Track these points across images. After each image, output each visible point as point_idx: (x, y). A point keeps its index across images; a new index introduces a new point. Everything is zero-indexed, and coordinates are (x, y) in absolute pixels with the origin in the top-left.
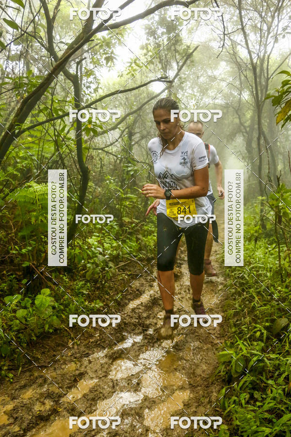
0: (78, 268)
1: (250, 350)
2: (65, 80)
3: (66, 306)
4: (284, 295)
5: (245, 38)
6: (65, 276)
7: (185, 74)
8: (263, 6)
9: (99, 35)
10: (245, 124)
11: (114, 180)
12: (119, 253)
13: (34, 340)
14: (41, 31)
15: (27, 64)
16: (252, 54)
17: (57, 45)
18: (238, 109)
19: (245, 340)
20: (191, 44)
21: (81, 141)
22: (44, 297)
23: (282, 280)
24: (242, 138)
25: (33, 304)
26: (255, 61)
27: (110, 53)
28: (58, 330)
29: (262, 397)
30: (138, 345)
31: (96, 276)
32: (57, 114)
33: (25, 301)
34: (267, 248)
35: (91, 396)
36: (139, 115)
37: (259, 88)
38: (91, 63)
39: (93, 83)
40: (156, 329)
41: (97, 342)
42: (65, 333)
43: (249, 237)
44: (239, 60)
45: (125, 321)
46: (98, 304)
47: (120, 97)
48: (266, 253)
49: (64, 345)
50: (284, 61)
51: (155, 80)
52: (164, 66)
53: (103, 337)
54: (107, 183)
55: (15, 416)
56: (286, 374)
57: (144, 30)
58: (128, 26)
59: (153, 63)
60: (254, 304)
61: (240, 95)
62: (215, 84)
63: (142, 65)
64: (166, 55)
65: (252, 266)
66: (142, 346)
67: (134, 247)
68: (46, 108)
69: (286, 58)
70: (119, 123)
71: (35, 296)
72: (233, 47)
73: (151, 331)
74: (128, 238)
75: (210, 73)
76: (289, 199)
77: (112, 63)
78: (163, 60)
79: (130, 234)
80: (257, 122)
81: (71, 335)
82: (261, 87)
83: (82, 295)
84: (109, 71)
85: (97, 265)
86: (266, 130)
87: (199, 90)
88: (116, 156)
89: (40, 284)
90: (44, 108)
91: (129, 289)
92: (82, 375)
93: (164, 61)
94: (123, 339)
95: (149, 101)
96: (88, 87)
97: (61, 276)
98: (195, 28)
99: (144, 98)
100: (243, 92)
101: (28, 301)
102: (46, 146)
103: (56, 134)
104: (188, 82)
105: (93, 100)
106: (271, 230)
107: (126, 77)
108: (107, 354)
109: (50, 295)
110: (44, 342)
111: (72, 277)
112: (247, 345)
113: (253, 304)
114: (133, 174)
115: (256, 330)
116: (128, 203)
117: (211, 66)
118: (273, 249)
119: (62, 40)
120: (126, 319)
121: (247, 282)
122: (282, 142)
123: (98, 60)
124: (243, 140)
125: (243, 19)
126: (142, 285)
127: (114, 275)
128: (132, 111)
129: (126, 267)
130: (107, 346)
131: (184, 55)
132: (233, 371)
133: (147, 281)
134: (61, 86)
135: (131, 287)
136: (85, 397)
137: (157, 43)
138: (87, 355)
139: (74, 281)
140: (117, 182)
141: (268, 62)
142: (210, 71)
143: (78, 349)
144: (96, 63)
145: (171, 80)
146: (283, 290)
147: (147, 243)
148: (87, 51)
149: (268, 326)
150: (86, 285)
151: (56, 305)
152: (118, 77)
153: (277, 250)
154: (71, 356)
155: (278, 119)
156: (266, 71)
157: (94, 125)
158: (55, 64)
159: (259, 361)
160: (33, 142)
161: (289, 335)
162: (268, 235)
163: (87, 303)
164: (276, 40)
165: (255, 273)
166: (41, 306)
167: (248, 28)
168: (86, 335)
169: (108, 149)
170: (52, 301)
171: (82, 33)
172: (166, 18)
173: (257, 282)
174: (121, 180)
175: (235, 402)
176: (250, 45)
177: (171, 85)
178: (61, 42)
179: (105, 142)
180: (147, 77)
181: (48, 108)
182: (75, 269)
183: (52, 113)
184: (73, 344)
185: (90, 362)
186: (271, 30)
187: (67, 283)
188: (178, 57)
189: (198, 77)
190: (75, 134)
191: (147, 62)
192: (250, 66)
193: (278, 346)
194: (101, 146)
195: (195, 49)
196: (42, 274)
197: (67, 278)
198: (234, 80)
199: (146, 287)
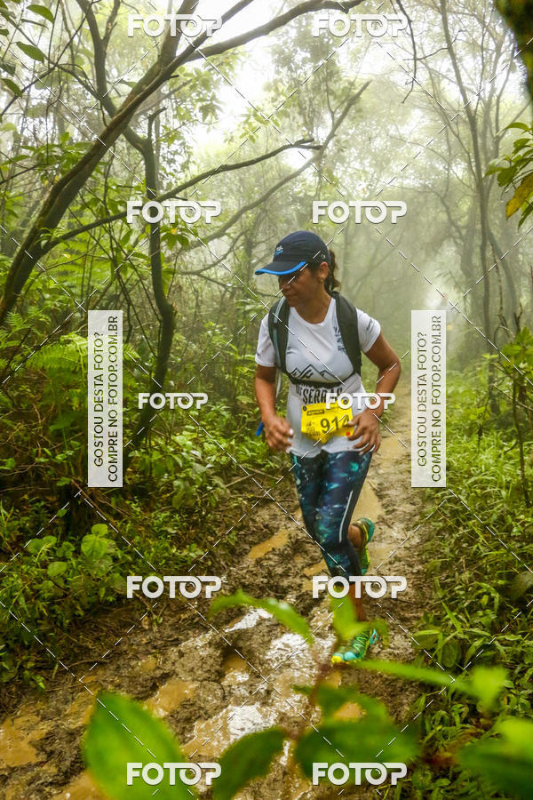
0: (158, 489)
1: (471, 627)
2: (128, 149)
4: (531, 530)
5: (455, 65)
6: (135, 503)
7: (347, 134)
9: (190, 67)
10: (459, 223)
11: (221, 329)
12: (232, 461)
13: (79, 616)
14: (83, 63)
15: (60, 122)
16: (468, 93)
17: (113, 87)
18: (445, 195)
19: (461, 611)
20: (356, 79)
21: (160, 258)
22: (98, 539)
23: (528, 503)
24: (454, 249)
25: (77, 553)
26: (473, 106)
27: (209, 98)
28: (123, 598)
30: (267, 623)
31: (191, 502)
32: (116, 210)
33: (63, 547)
34: (501, 448)
35: (184, 714)
36: (265, 211)
37: (482, 156)
38: (175, 117)
39: (180, 154)
40: (300, 596)
41: (193, 619)
42: (136, 603)
43: (467, 427)
45: (243, 580)
46: (194, 552)
47: (230, 179)
48: (500, 456)
50: (528, 105)
51: (290, 146)
52: (308, 120)
53: (204, 610)
54: (208, 336)
55: (48, 749)
57: (270, 56)
58: (240, 48)
59: (289, 117)
60: (478, 548)
61: (448, 170)
62: (402, 150)
64: (311, 100)
65: (473, 479)
66: (274, 625)
67: (259, 449)
68: (96, 201)
70: (229, 225)
71: (81, 539)
72: (433, 82)
73: (290, 599)
74: (247, 433)
75: (391, 132)
77: (214, 117)
78: (306, 109)
79: (252, 425)
80: (480, 219)
81: (147, 607)
82: (486, 153)
83: (166, 537)
84: (208, 130)
85: (192, 482)
86: (498, 232)
87: (374, 162)
88: (224, 286)
89: (89, 517)
90: (92, 199)
91: (251, 523)
92: (166, 677)
93: (307, 111)
94: (240, 613)
95: (281, 184)
96: (171, 161)
97: (128, 502)
98: (363, 49)
99: (274, 179)
100: (453, 165)
101: (68, 548)
102: (96, 269)
103: (115, 246)
104: (353, 149)
105: (179, 184)
106: (509, 414)
107: (238, 142)
108: (212, 640)
109: (108, 536)
110: (99, 620)
111: (147, 504)
112: (464, 620)
113: (475, 547)
114: (253, 317)
115: (480, 592)
116: (246, 369)
117: (394, 117)
118: (512, 449)
119: (123, 78)
120: (245, 578)
121: (465, 510)
122: (527, 255)
123: (188, 111)
124: (456, 252)
126: (274, 517)
127: (223, 500)
128: (251, 202)
129: (245, 486)
130: (211, 627)
131: (344, 98)
134: (122, 161)
135: (254, 521)
136: (172, 716)
137: (294, 79)
138: (177, 642)
139: (151, 512)
140: (227, 333)
141: (498, 109)
142: (394, 127)
143: (159, 632)
144: (184, 118)
145: (320, 144)
146: (529, 519)
148: (168, 96)
149: (501, 585)
150: (172, 517)
151: (119, 554)
152: (225, 141)
153: (519, 450)
154: (147, 644)
156: (494, 125)
157: (181, 230)
158: (109, 120)
159: (485, 647)
160: (73, 263)
162: (503, 425)
163: (174, 550)
164: (512, 68)
165: (479, 491)
166: (92, 555)
167: (460, 45)
168: (174, 608)
169: (210, 273)
170: (111, 546)
171: (157, 63)
172: (309, 32)
173: (482, 509)
174: (233, 329)
175: (442, 721)
176: (464, 79)
177: (321, 153)
178: (122, 81)
179: (203, 260)
180: (277, 140)
181: (99, 200)
182: (152, 490)
183: (106, 208)
184: (151, 624)
185: (181, 655)
186: (503, 49)
187: (138, 516)
188: (333, 103)
189: (370, 139)
190: (147, 246)
191: (277, 113)
192: (464, 116)
193: (520, 621)
194: (197, 268)
195: (364, 88)
196: (94, 500)
197: (137, 507)
198: (438, 142)
199: (281, 520)
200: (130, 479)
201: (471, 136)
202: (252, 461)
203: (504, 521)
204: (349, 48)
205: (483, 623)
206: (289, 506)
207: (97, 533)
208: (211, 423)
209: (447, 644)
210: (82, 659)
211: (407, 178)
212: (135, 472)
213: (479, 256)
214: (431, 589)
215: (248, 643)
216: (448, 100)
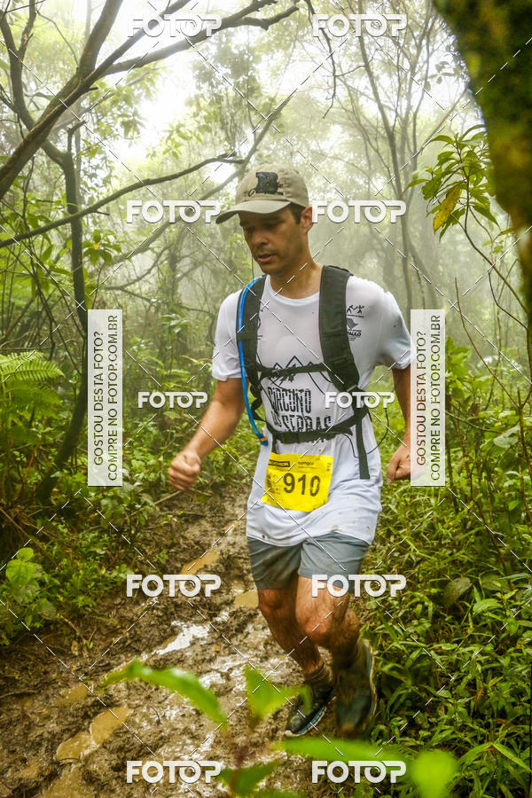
0: (86, 508)
2: (48, 163)
3: (65, 579)
5: (372, 83)
6: (62, 524)
7: (269, 149)
9: (110, 81)
10: (381, 236)
11: (146, 344)
12: (160, 477)
13: (5, 645)
16: (386, 110)
17: (31, 101)
19: (396, 621)
20: (276, 94)
21: (83, 273)
22: (23, 563)
23: (457, 510)
24: (376, 261)
25: (2, 579)
26: (391, 123)
27: (129, 114)
28: (51, 624)
29: (429, 722)
30: (202, 643)
31: (120, 522)
32: (35, 225)
35: (117, 743)
36: (188, 225)
37: (400, 168)
38: (96, 131)
39: (101, 168)
40: (234, 613)
41: (125, 642)
42: (65, 629)
44: (363, 122)
45: (176, 600)
46: (125, 573)
47: (153, 193)
49: (64, 653)
50: (443, 121)
51: (213, 160)
52: (230, 135)
54: (134, 351)
56: (470, 677)
57: (191, 71)
58: (161, 63)
59: (209, 130)
60: (409, 557)
61: (369, 184)
62: (322, 165)
63: (189, 135)
64: (232, 115)
66: (209, 644)
68: (15, 215)
69: (446, 117)
70: (152, 240)
71: (6, 563)
72: (352, 99)
73: (224, 616)
75: (313, 146)
76: (462, 365)
77: (136, 133)
78: (227, 123)
79: (180, 440)
80: (401, 232)
81: (75, 632)
82: (404, 169)
83: (94, 558)
84: (130, 145)
85: (120, 501)
86: (418, 244)
88: (149, 301)
89: (14, 540)
90: (11, 214)
91: (181, 541)
92: (98, 707)
93: (229, 126)
94: (174, 633)
95: (205, 198)
96: (94, 175)
97: (54, 524)
98: (283, 66)
99: (197, 193)
100: (373, 179)
102: (17, 285)
103: (35, 262)
105: (101, 199)
107: (160, 157)
109: (34, 560)
110: (26, 648)
111: (75, 525)
112: (399, 630)
113: (406, 556)
114: (179, 333)
115: (414, 601)
116: (172, 385)
117: (314, 133)
119: (41, 91)
121: (396, 518)
122: (447, 266)
123: (109, 126)
124: (378, 263)
127: (152, 518)
129: (175, 502)
130: (144, 649)
131: (264, 114)
133: (214, 526)
134: (41, 174)
135: (185, 538)
136: (105, 747)
137: (215, 95)
138: (108, 668)
139: (79, 532)
140: (152, 348)
141: (415, 125)
142: (314, 143)
143: (90, 657)
144: (106, 133)
145: (243, 158)
147: (212, 457)
148: (89, 110)
149: (434, 594)
150: (101, 538)
151: (46, 578)
152: (147, 157)
154: (77, 670)
155: (436, 223)
156: (411, 141)
157: (104, 245)
158: (27, 133)
159: (421, 657)
161: (471, 609)
163: (103, 572)
164: (427, 86)
165: (408, 499)
166: (17, 581)
167: (375, 65)
168: (104, 631)
169: (134, 288)
170: (37, 570)
171: (75, 76)
172: (230, 49)
173: (412, 517)
174: (159, 344)
175: (381, 735)
176: (382, 96)
177: (245, 167)
178: (39, 95)
179: (127, 275)
180: (200, 155)
181: (18, 215)
182: (80, 510)
183: (25, 223)
184: (81, 649)
186: (417, 70)
187: (64, 537)
188: (254, 118)
189: (292, 154)
190: (70, 261)
191: (199, 128)
192: (383, 132)
193: (454, 629)
194: (121, 283)
195: (284, 104)
196: (18, 523)
197: (64, 528)
198: (357, 157)
199: (212, 536)
200: (56, 500)
201: (390, 151)
203: (434, 529)
204: (269, 65)
205: (417, 631)
206: (220, 522)
207: (23, 558)
208: (139, 439)
210: (9, 692)
211: (328, 192)
212: (60, 492)
213: (402, 268)
216: (366, 116)
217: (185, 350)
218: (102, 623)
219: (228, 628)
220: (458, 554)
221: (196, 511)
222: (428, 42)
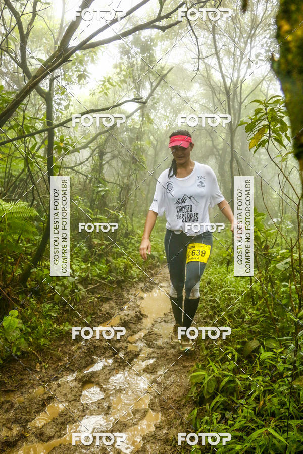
0: (46, 290)
1: (222, 371)
3: (34, 329)
4: (255, 318)
5: (219, 62)
6: (33, 298)
7: (158, 95)
8: (236, 32)
10: (218, 147)
11: (83, 200)
12: (88, 275)
16: (226, 77)
17: (29, 61)
18: (211, 132)
19: (217, 362)
20: (165, 64)
21: (52, 160)
22: (12, 318)
23: (253, 303)
24: (214, 161)
26: (228, 84)
27: (81, 70)
28: (25, 353)
29: (233, 417)
30: (108, 368)
31: (65, 299)
32: (28, 131)
35: (61, 420)
36: (110, 134)
37: (232, 112)
39: (64, 100)
40: (127, 353)
41: (66, 366)
42: (33, 356)
43: (220, 260)
44: (211, 83)
45: (94, 344)
46: (67, 327)
49: (33, 369)
50: (257, 86)
51: (129, 101)
52: (137, 86)
53: (72, 360)
56: (257, 393)
59: (126, 82)
62: (188, 106)
63: (115, 84)
64: (139, 75)
65: (223, 289)
66: (112, 369)
67: (104, 269)
68: (17, 125)
69: (259, 84)
70: (90, 142)
72: (207, 70)
73: (121, 354)
74: (97, 260)
75: (183, 95)
76: (261, 223)
77: (85, 81)
78: (136, 80)
79: (100, 256)
81: (39, 358)
82: (234, 111)
83: (51, 318)
84: (81, 88)
85: (66, 287)
86: (239, 153)
87: (172, 111)
88: (87, 176)
89: (6, 306)
90: (15, 124)
91: (98, 312)
92: (50, 399)
94: (93, 362)
96: (59, 104)
97: (28, 298)
102: (14, 163)
104: (161, 103)
107: (98, 96)
108: (76, 378)
109: (17, 317)
110: (11, 366)
111: (40, 299)
112: (219, 367)
114: (103, 195)
115: (227, 351)
117: (184, 87)
120: (96, 342)
121: (219, 306)
123: (70, 77)
124: (215, 163)
125: (217, 43)
126: (112, 308)
127: (84, 298)
128: (104, 130)
129: (96, 290)
130: (76, 370)
131: (158, 76)
132: (205, 392)
133: (117, 304)
135: (100, 310)
136: (54, 422)
137: (130, 63)
138: (56, 379)
139: (41, 304)
140: (86, 203)
141: (241, 87)
142: (184, 92)
143: (46, 373)
144: (69, 80)
145: (144, 100)
146: (254, 312)
147: (117, 265)
149: (239, 348)
151: (24, 327)
152: (90, 95)
154: (39, 379)
155: (251, 146)
156: (239, 95)
157: (66, 144)
159: (230, 382)
161: (259, 357)
163: (55, 326)
164: (249, 66)
165: (226, 296)
166: (8, 328)
167: (221, 52)
168: (54, 358)
169: (78, 168)
170: (19, 323)
172: (140, 38)
173: (228, 306)
174: (90, 201)
175: (206, 422)
176: (223, 69)
177: (144, 105)
178: (32, 57)
179: (75, 161)
181: (19, 125)
182: (42, 291)
183: (23, 130)
184: (41, 368)
185: (59, 386)
186: (244, 56)
187: (34, 306)
188: (152, 78)
189: (170, 98)
190: (45, 151)
191: (120, 81)
192: (223, 89)
193: (249, 368)
194: (71, 165)
195: (169, 70)
196: (9, 296)
197: (33, 301)
198: (208, 102)
199: (115, 310)
200: (30, 285)
201: (227, 101)
202: (99, 276)
203: (240, 313)
204: (161, 48)
205: (229, 368)
206: (120, 302)
208: (76, 254)
209: (210, 380)
212: (32, 281)
213: (229, 166)
214: (200, 350)
215: (97, 379)
216: (214, 80)
217: (105, 205)
218: (53, 354)
219: (123, 360)
220: (253, 327)
221: (107, 295)
222: (252, 41)
